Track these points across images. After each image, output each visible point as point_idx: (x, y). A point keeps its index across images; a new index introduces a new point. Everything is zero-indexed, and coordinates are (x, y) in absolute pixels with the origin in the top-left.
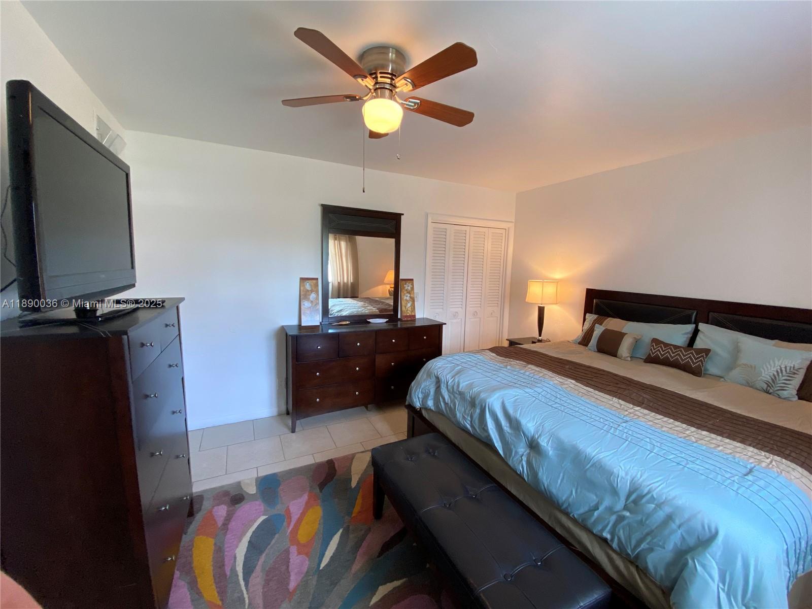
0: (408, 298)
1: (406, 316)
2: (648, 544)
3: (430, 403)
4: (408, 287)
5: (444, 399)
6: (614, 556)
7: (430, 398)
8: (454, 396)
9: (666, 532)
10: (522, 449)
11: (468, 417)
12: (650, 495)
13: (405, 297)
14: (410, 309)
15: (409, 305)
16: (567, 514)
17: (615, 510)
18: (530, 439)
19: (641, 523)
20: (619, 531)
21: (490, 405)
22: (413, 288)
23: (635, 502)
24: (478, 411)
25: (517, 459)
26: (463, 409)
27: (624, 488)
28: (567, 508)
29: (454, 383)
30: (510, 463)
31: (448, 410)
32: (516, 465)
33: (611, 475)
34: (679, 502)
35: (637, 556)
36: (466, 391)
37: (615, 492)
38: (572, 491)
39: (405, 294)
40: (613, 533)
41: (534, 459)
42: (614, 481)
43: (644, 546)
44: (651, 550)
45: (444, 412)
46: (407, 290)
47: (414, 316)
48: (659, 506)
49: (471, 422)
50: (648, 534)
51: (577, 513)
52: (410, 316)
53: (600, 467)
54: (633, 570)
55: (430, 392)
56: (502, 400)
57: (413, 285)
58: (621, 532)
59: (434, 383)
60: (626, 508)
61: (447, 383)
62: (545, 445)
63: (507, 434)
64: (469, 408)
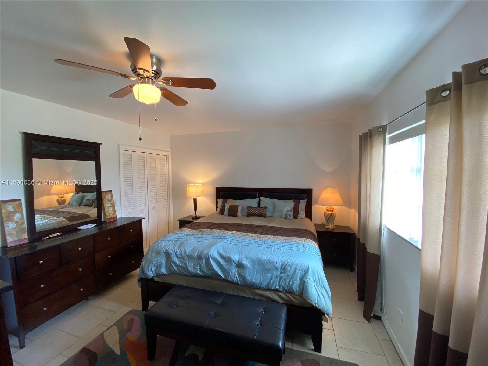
0: (109, 205)
1: (110, 219)
2: (292, 282)
3: (163, 271)
4: (108, 196)
5: (175, 263)
6: (281, 294)
7: (162, 267)
8: (184, 259)
9: (296, 274)
10: (234, 270)
11: (198, 267)
12: (288, 264)
13: (107, 204)
14: (112, 213)
15: (111, 210)
16: (260, 288)
17: (278, 276)
18: (237, 263)
19: (288, 275)
20: (281, 283)
21: (211, 255)
22: (112, 197)
23: (284, 269)
24: (204, 261)
25: (233, 276)
26: (193, 264)
27: (279, 265)
28: (260, 285)
29: (182, 252)
30: (230, 279)
31: (180, 269)
32: (233, 279)
33: (274, 262)
34: (297, 262)
35: (289, 289)
36: (193, 254)
37: (277, 269)
38: (261, 277)
39: (106, 202)
40: (279, 286)
41: (241, 272)
42: (275, 264)
43: (291, 283)
44: (293, 283)
45: (176, 272)
46: (108, 199)
47: (116, 217)
48: (292, 266)
49: (200, 269)
50: (291, 278)
51: (264, 285)
52: (113, 218)
53: (269, 262)
54: (288, 295)
55: (162, 264)
56: (217, 250)
57: (112, 195)
58: (282, 283)
59: (164, 257)
60: (281, 273)
61: (176, 253)
62: (245, 263)
63: (225, 266)
64: (197, 262)
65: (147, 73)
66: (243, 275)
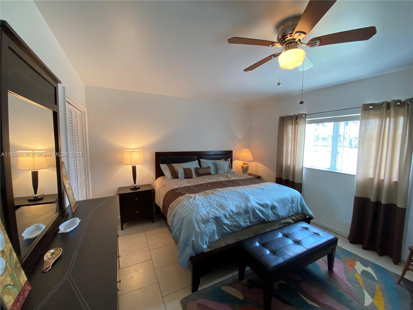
0: (68, 186)
1: (74, 207)
3: (217, 237)
4: (64, 172)
6: (293, 217)
14: (72, 197)
15: (71, 192)
30: (270, 220)
35: (297, 212)
39: (65, 182)
46: (65, 176)
47: (76, 203)
54: (296, 216)
55: (214, 230)
57: (65, 169)
64: (245, 216)
65: (303, 35)
66: (276, 214)
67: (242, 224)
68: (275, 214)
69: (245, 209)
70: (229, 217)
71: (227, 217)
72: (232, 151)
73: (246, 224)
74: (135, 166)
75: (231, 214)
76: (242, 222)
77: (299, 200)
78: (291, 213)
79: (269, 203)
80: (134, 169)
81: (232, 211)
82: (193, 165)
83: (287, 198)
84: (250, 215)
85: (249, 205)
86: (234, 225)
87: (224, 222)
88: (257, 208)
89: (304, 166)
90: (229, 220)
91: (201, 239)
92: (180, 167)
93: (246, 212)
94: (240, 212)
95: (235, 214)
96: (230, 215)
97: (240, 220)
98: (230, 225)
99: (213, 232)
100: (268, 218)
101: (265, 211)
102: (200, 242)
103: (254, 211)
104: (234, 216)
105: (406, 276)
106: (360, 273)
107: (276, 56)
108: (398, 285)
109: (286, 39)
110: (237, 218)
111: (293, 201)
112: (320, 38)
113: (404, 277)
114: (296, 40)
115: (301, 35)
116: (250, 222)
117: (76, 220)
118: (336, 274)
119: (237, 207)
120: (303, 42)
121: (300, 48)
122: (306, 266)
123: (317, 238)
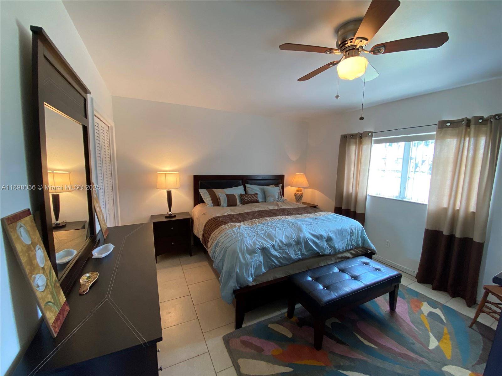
0: (99, 209)
1: (105, 233)
3: (264, 269)
4: (94, 194)
11: (299, 252)
14: (103, 222)
15: (101, 217)
16: (341, 252)
17: (350, 239)
22: (97, 195)
24: (303, 245)
26: (293, 251)
31: (281, 260)
32: (327, 252)
35: (357, 245)
39: (96, 205)
41: (331, 244)
44: (359, 240)
45: (277, 265)
51: (344, 249)
54: (356, 250)
58: (353, 243)
59: (261, 254)
60: (352, 236)
61: (273, 246)
62: (331, 235)
64: (296, 248)
65: (365, 42)
66: (332, 246)
67: (293, 256)
68: (330, 246)
69: (296, 240)
70: (278, 248)
71: (276, 247)
72: (284, 175)
73: (297, 257)
74: (171, 191)
75: (280, 244)
76: (293, 254)
77: (359, 231)
78: (350, 247)
79: (325, 234)
80: (169, 193)
81: (282, 242)
82: (238, 191)
83: (345, 229)
84: (302, 247)
85: (301, 236)
86: (284, 257)
87: (272, 253)
88: (310, 239)
89: (367, 194)
90: (278, 251)
91: (246, 271)
92: (222, 194)
93: (298, 243)
94: (291, 243)
95: (285, 244)
96: (279, 246)
97: (290, 252)
98: (279, 256)
99: (260, 263)
100: (323, 250)
101: (319, 242)
102: (245, 274)
103: (306, 243)
104: (284, 247)
105: (479, 320)
106: (426, 315)
107: (334, 64)
108: (471, 329)
109: (346, 45)
110: (287, 250)
111: (352, 233)
112: (385, 45)
113: (477, 320)
114: (358, 47)
115: (363, 42)
116: (302, 254)
117: (109, 245)
118: (398, 314)
119: (287, 237)
120: (365, 49)
121: (361, 56)
122: (363, 304)
123: (378, 274)
